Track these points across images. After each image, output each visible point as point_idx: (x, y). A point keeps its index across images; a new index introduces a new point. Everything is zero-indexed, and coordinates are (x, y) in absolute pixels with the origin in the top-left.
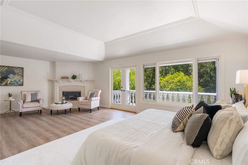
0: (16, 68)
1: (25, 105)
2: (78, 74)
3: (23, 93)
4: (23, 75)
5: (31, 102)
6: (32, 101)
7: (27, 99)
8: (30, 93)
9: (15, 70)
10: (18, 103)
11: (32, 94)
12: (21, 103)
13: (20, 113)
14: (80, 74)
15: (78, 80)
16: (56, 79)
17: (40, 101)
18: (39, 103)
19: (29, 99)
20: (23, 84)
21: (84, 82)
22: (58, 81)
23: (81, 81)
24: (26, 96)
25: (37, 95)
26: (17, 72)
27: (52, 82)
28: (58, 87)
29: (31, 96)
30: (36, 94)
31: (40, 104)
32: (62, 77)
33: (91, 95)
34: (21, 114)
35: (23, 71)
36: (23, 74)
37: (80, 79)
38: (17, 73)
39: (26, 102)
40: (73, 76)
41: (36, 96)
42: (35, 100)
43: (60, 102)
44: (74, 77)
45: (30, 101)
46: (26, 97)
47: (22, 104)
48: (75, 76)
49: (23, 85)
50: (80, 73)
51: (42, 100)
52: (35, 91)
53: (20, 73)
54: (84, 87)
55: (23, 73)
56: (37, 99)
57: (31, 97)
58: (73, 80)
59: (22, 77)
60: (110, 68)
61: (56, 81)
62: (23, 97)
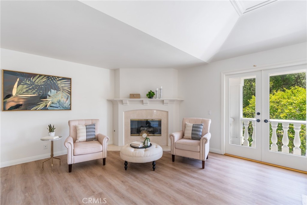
0: (60, 79)
1: (78, 151)
2: (157, 90)
3: (73, 124)
4: (71, 92)
5: (86, 141)
6: (88, 140)
7: (79, 137)
8: (84, 123)
9: (59, 82)
10: (66, 145)
11: (87, 127)
12: (70, 145)
13: (69, 165)
14: (160, 89)
15: (157, 100)
16: (121, 99)
17: (103, 141)
18: (101, 143)
19: (82, 136)
20: (71, 107)
21: (168, 103)
22: (123, 102)
23: (163, 101)
24: (77, 129)
25: (96, 127)
26: (62, 85)
27: (113, 103)
28: (124, 113)
29: (85, 130)
30: (93, 126)
31: (104, 147)
32: (130, 94)
33: (194, 129)
34: (70, 168)
35: (71, 84)
36: (71, 89)
37: (161, 99)
38: (62, 87)
39: (78, 141)
40: (150, 93)
41: (93, 130)
42: (93, 137)
43: (141, 145)
44: (151, 95)
45: (84, 140)
46: (78, 132)
47: (73, 149)
48: (153, 93)
49: (70, 109)
50: (162, 88)
51: (107, 139)
52: (92, 120)
53: (66, 88)
54: (167, 112)
55: (71, 87)
56: (95, 135)
57: (87, 132)
58: (149, 99)
59: (69, 95)
60: (224, 75)
61: (122, 101)
62: (72, 131)
